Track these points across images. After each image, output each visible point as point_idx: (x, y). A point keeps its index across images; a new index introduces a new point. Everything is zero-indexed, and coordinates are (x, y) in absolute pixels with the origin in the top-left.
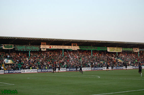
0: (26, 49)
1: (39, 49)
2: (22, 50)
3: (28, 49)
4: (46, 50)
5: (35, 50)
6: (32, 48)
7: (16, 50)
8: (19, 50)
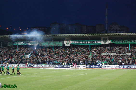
0: (49, 45)
1: (62, 44)
2: (45, 46)
3: (51, 45)
4: (70, 45)
5: (58, 46)
6: (55, 43)
7: (40, 46)
8: (42, 46)
